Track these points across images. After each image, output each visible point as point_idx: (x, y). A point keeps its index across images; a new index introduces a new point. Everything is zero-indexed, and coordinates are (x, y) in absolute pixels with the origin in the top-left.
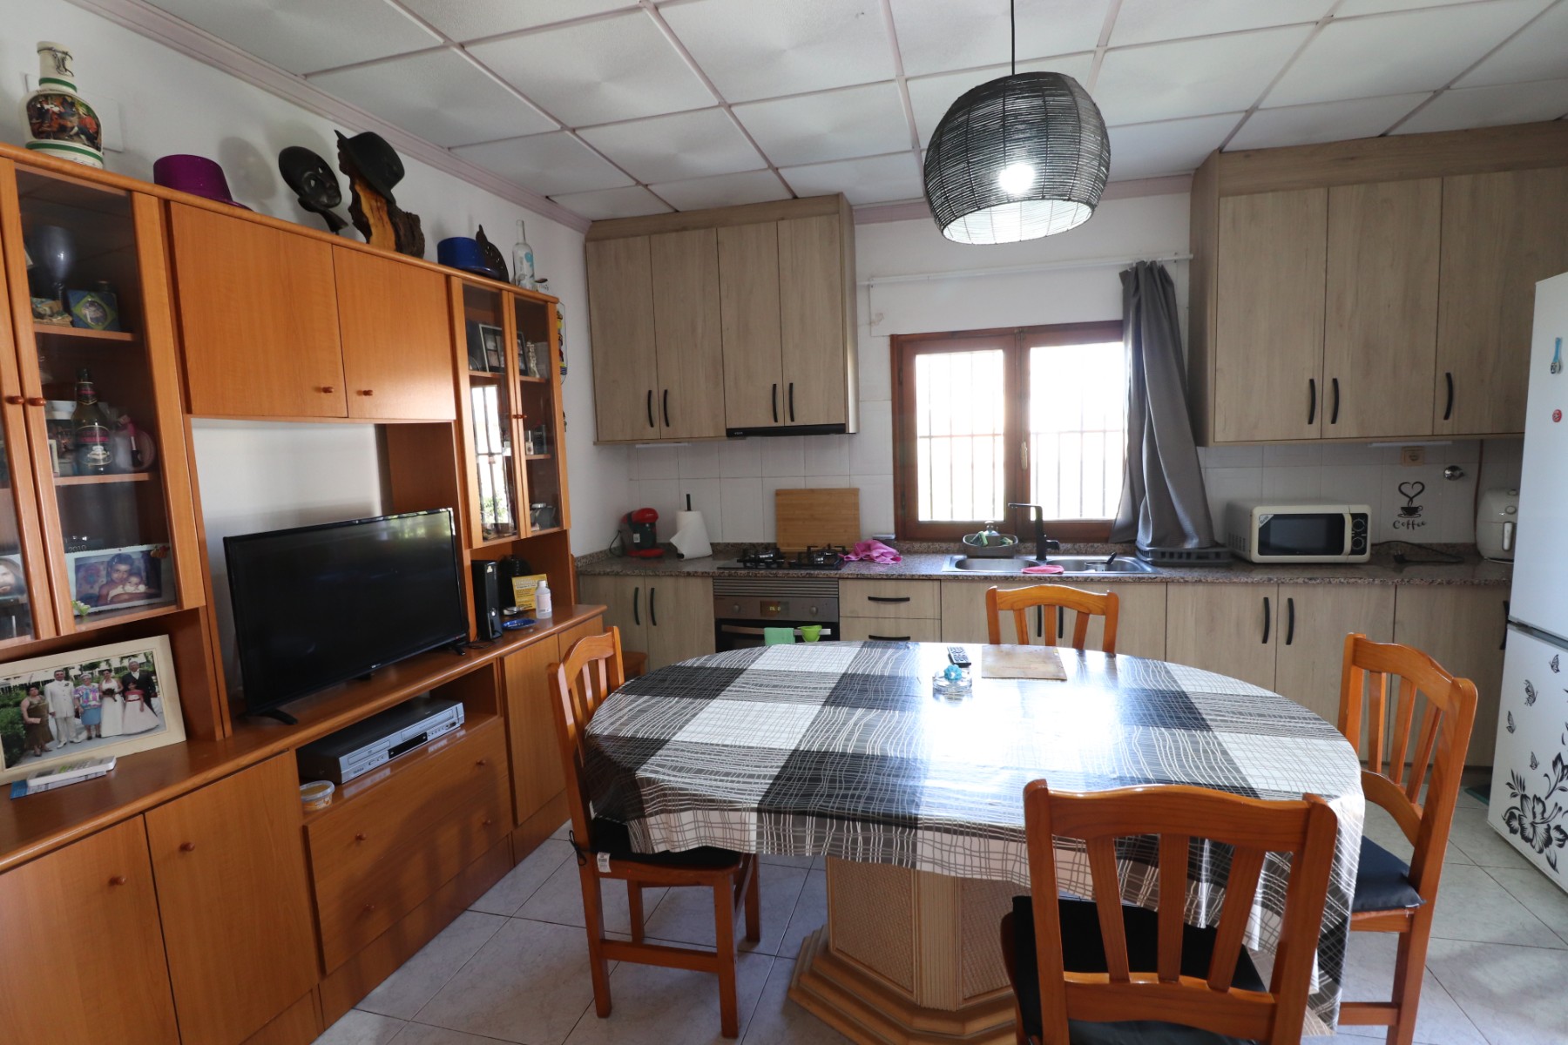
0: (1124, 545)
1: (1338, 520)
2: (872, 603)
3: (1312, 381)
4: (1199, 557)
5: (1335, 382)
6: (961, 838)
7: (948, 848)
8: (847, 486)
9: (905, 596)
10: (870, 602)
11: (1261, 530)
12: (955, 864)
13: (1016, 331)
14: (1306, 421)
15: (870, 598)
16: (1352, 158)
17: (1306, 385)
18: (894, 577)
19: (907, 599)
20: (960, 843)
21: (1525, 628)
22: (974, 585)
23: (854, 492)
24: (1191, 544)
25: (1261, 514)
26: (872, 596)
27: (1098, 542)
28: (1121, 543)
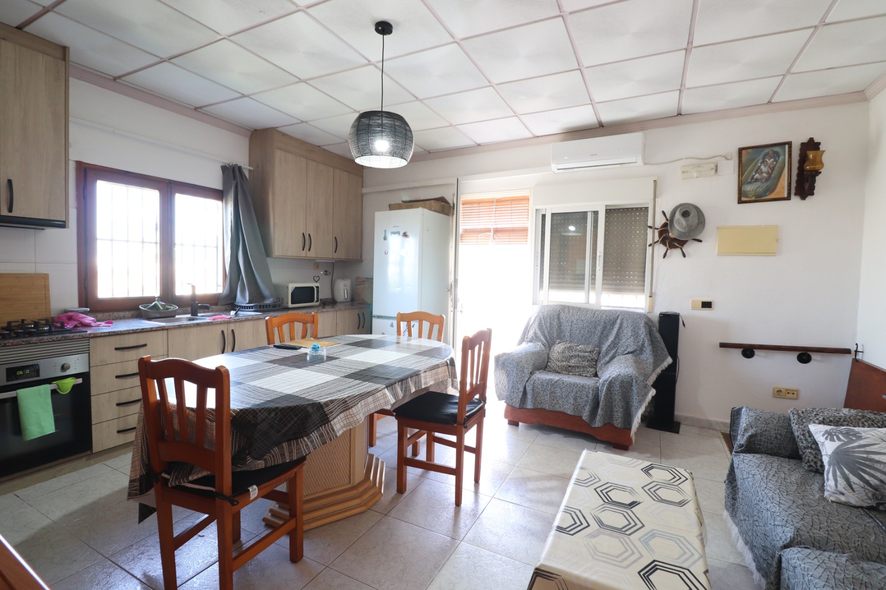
0: (226, 306)
1: (312, 288)
2: (118, 352)
3: (303, 234)
4: (274, 306)
5: (309, 234)
6: (347, 411)
7: (348, 417)
8: (34, 272)
9: (144, 343)
10: (116, 351)
11: (292, 294)
12: (350, 423)
13: (167, 181)
14: (302, 250)
15: (116, 349)
16: (312, 151)
17: (302, 235)
18: (139, 331)
19: (145, 345)
20: (348, 414)
21: (379, 317)
22: (188, 330)
23: (45, 277)
24: (269, 301)
25: (292, 287)
26: (118, 346)
27: (214, 305)
28: (224, 305)
